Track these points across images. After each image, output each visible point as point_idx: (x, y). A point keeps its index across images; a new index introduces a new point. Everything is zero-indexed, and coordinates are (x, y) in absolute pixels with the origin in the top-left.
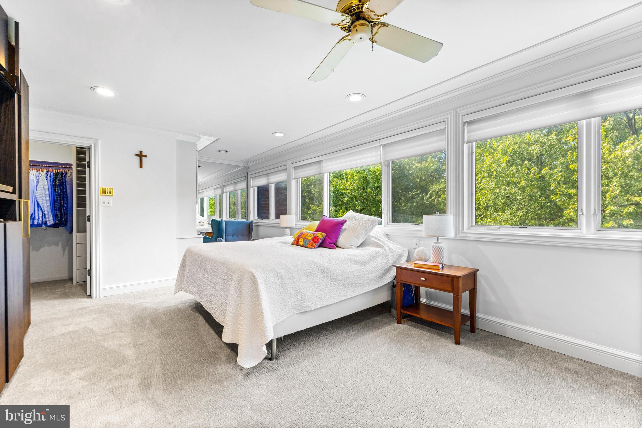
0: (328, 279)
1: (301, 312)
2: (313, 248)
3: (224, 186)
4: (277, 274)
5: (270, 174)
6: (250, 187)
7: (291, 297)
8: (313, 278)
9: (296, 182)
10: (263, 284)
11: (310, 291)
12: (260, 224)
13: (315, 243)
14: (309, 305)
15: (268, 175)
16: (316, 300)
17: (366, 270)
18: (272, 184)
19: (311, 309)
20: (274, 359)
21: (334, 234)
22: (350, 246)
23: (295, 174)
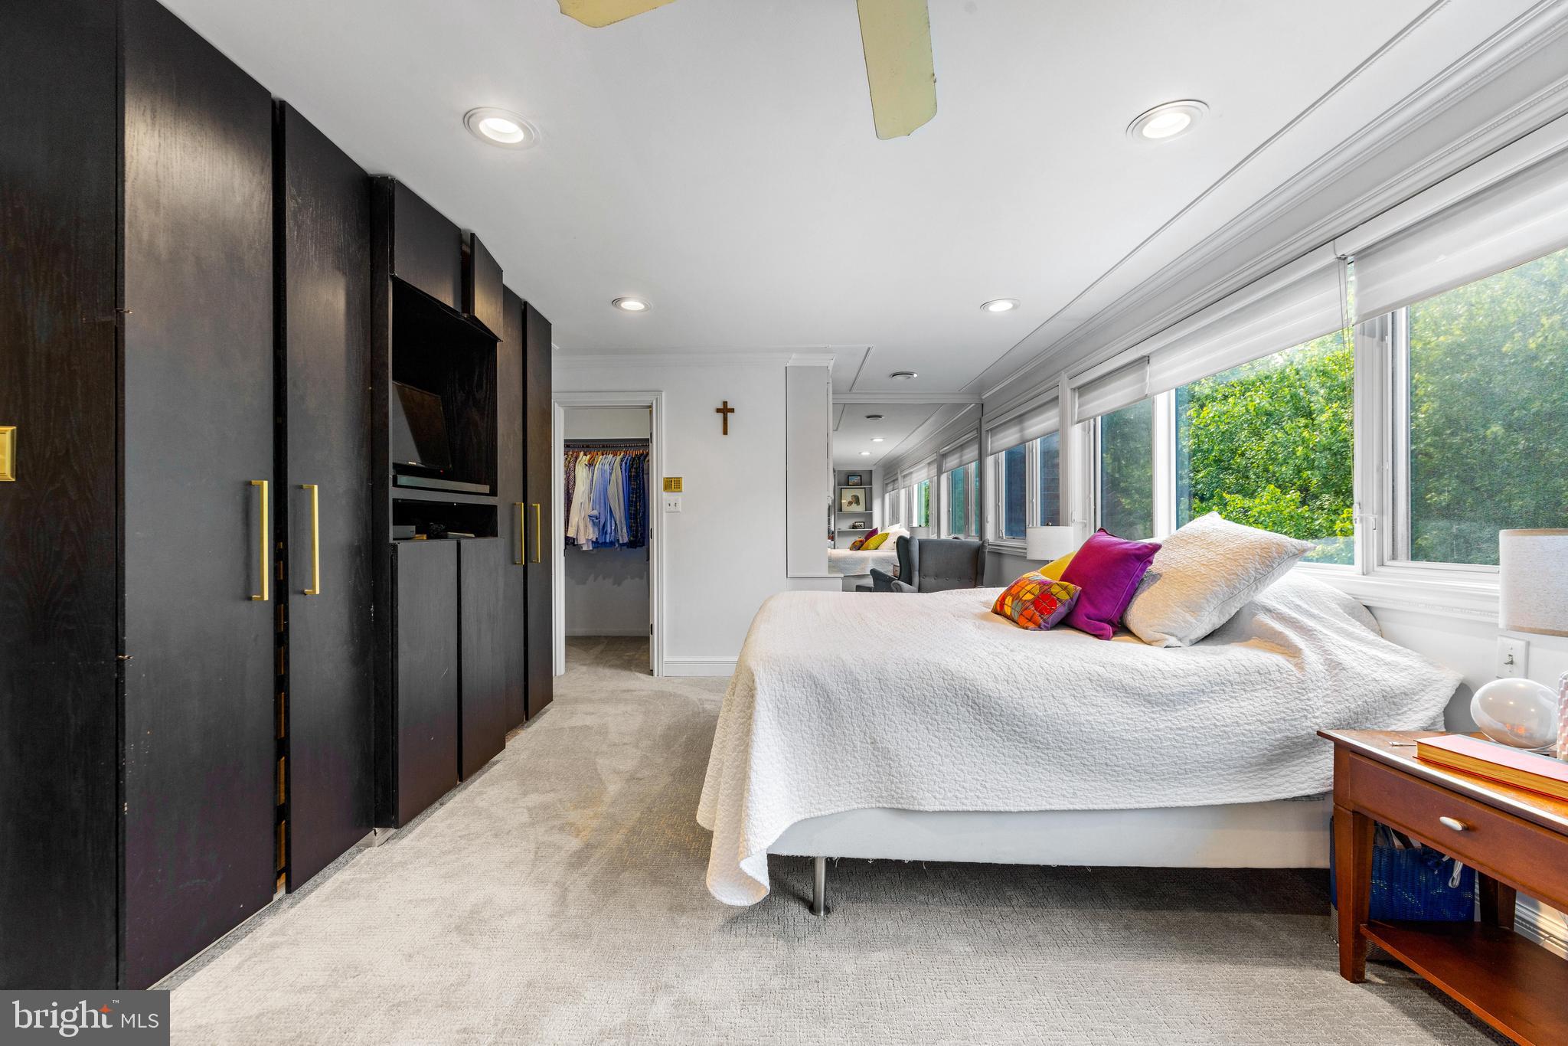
0: (993, 730)
1: (889, 806)
2: (1032, 626)
3: (944, 456)
4: (813, 687)
5: (1026, 416)
6: (987, 455)
7: (855, 757)
8: (934, 716)
9: (1085, 431)
10: (767, 706)
11: (920, 752)
12: (1004, 550)
13: (1041, 613)
14: (915, 794)
15: (1020, 419)
16: (942, 785)
17: (1171, 729)
18: (1032, 440)
19: (921, 808)
20: (820, 911)
21: (1108, 591)
22: (1158, 636)
23: (1079, 407)
